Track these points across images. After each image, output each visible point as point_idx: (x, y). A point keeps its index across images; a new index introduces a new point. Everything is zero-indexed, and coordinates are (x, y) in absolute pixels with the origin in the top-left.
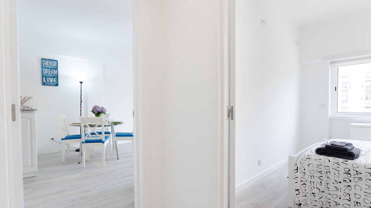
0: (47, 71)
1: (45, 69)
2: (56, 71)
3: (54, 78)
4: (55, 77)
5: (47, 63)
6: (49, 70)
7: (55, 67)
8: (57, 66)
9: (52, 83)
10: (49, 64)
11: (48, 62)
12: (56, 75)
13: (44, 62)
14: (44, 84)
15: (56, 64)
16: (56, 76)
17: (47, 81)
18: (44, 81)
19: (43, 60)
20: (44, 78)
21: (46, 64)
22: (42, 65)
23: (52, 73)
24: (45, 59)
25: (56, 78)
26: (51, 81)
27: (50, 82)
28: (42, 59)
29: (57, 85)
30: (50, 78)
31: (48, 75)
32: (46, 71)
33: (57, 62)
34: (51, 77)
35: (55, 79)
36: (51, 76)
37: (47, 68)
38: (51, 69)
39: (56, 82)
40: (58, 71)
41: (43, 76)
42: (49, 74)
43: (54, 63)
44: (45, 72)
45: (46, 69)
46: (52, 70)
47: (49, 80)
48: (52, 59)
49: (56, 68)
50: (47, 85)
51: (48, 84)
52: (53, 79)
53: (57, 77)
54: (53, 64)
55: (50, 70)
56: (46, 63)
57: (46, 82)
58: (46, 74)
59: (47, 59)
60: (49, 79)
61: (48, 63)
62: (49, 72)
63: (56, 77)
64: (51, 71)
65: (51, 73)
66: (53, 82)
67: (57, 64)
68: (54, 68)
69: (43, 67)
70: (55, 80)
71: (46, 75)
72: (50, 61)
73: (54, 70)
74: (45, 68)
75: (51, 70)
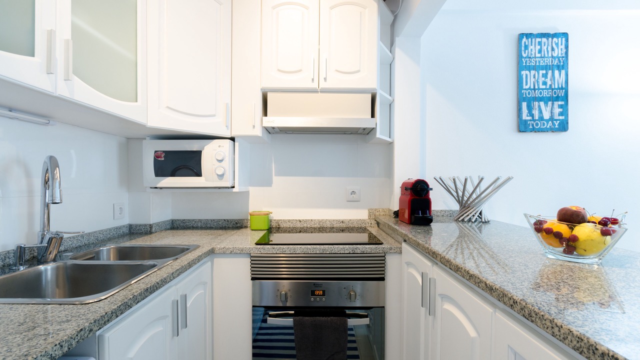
0: (534, 77)
1: (528, 72)
2: (563, 72)
3: (556, 103)
4: (557, 99)
5: (534, 49)
6: (541, 72)
7: (558, 58)
8: (567, 53)
9: (547, 121)
10: (540, 52)
11: (540, 43)
12: (562, 88)
13: (526, 47)
14: (522, 128)
15: (563, 47)
16: (562, 93)
17: (532, 116)
18: (525, 116)
19: (524, 40)
20: (524, 105)
21: (533, 53)
22: (519, 57)
23: (549, 83)
24: (529, 36)
25: (560, 103)
26: (547, 116)
27: (541, 118)
28: (521, 36)
29: (563, 127)
30: (542, 104)
31: (537, 93)
32: (531, 79)
33: (567, 40)
34: (546, 100)
35: (561, 106)
36: (545, 94)
37: (535, 68)
38: (546, 68)
39: (561, 118)
40: (567, 75)
41: (520, 99)
42: (539, 89)
43: (557, 44)
44: (526, 85)
45: (533, 72)
46: (550, 72)
47: (541, 112)
48: (552, 32)
49: (562, 65)
50: (534, 130)
51: (537, 124)
52: (553, 104)
53: (566, 98)
54: (553, 49)
55: (544, 72)
56: (533, 47)
57: (530, 118)
58: (530, 89)
59: (535, 32)
60: (539, 106)
61: (538, 47)
62: (542, 80)
63: (561, 96)
64: (545, 76)
65: (545, 83)
66: (552, 119)
67: (567, 47)
68: (556, 62)
69: (521, 65)
70: (557, 110)
71: (532, 95)
72: (544, 40)
73: (557, 72)
74: (529, 68)
75: (547, 73)
